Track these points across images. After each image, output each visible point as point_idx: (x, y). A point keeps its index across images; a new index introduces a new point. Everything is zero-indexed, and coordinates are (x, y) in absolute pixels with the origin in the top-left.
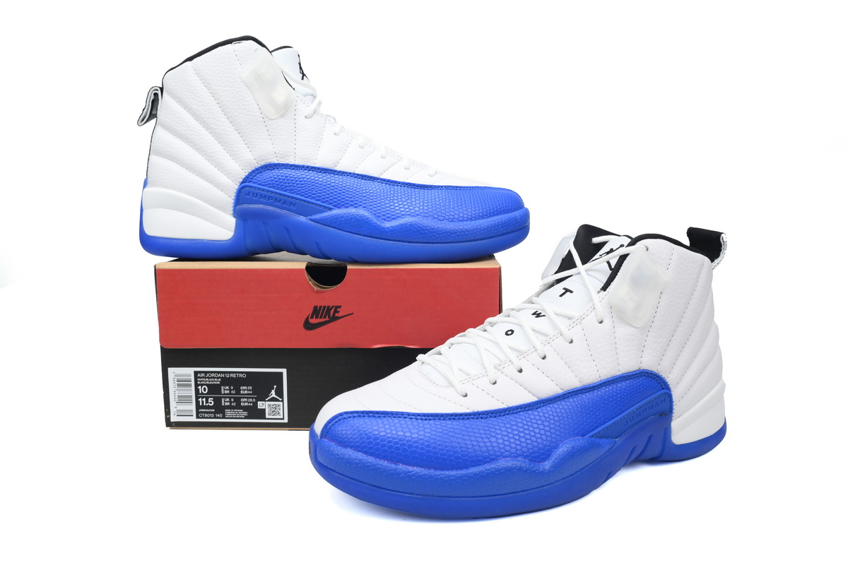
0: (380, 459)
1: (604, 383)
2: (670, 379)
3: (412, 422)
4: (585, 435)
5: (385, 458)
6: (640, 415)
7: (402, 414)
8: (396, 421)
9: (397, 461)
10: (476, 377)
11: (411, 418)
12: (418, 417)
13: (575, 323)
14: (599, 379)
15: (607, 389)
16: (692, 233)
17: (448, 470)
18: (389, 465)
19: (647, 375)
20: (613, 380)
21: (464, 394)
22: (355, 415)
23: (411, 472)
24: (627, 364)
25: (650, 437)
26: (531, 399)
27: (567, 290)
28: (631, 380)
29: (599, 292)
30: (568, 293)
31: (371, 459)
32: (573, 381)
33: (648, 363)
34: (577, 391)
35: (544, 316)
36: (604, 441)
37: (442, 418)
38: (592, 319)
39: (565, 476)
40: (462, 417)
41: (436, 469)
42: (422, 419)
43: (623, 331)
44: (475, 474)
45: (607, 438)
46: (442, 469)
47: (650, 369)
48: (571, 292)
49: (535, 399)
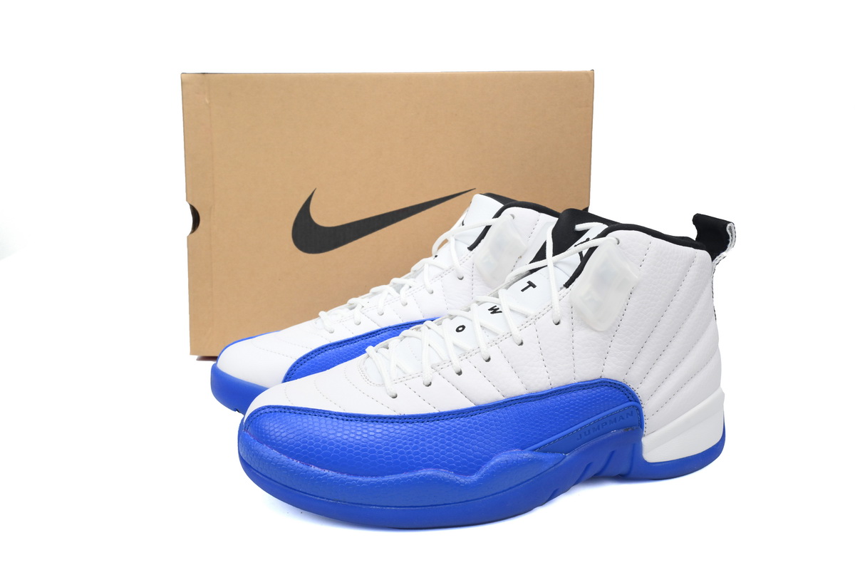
0: (293, 459)
1: (555, 391)
2: (641, 391)
3: (332, 422)
4: (525, 449)
5: (297, 458)
6: (599, 429)
7: (324, 412)
8: (316, 419)
9: (309, 463)
10: (410, 377)
11: (332, 418)
12: (340, 417)
13: (529, 323)
14: (550, 387)
15: (559, 399)
16: (699, 220)
17: (362, 476)
18: (301, 466)
19: (609, 385)
20: (566, 389)
21: (394, 395)
22: (277, 410)
23: (322, 475)
24: (586, 371)
25: (613, 453)
26: (467, 404)
27: (531, 284)
28: (590, 390)
29: (561, 288)
30: (531, 287)
31: (284, 458)
32: (518, 388)
33: (611, 371)
34: (522, 399)
35: (501, 312)
36: (549, 456)
37: (364, 420)
38: (547, 320)
39: (494, 492)
40: (385, 420)
41: (349, 474)
42: (343, 420)
43: (582, 334)
44: (390, 483)
45: (553, 452)
46: (356, 475)
47: (613, 378)
48: (534, 286)
49: (472, 405)
